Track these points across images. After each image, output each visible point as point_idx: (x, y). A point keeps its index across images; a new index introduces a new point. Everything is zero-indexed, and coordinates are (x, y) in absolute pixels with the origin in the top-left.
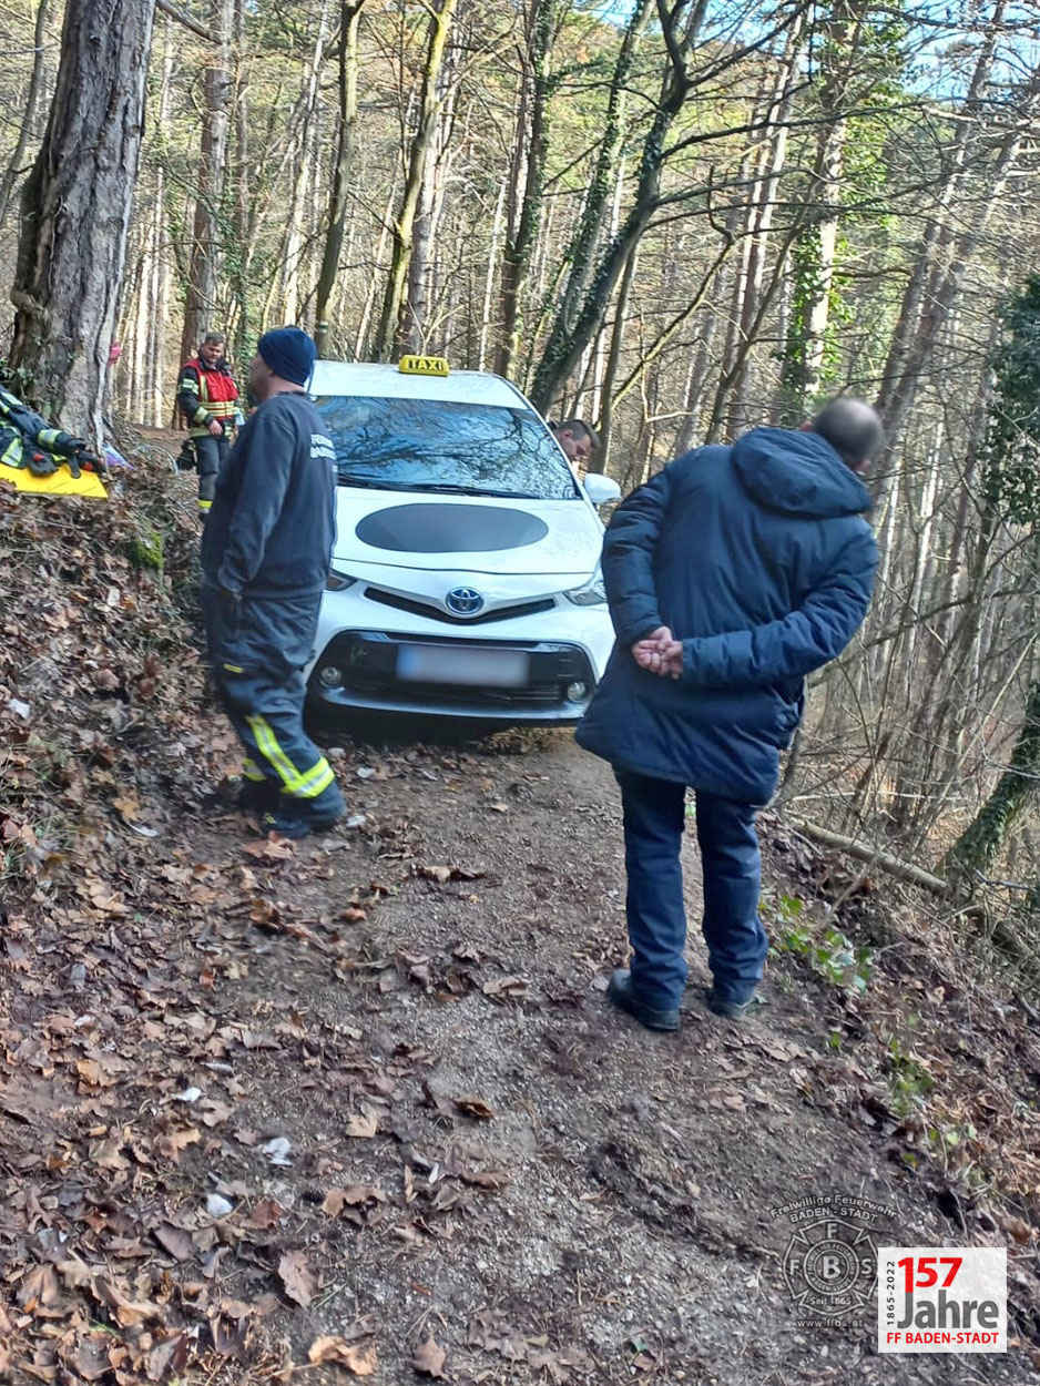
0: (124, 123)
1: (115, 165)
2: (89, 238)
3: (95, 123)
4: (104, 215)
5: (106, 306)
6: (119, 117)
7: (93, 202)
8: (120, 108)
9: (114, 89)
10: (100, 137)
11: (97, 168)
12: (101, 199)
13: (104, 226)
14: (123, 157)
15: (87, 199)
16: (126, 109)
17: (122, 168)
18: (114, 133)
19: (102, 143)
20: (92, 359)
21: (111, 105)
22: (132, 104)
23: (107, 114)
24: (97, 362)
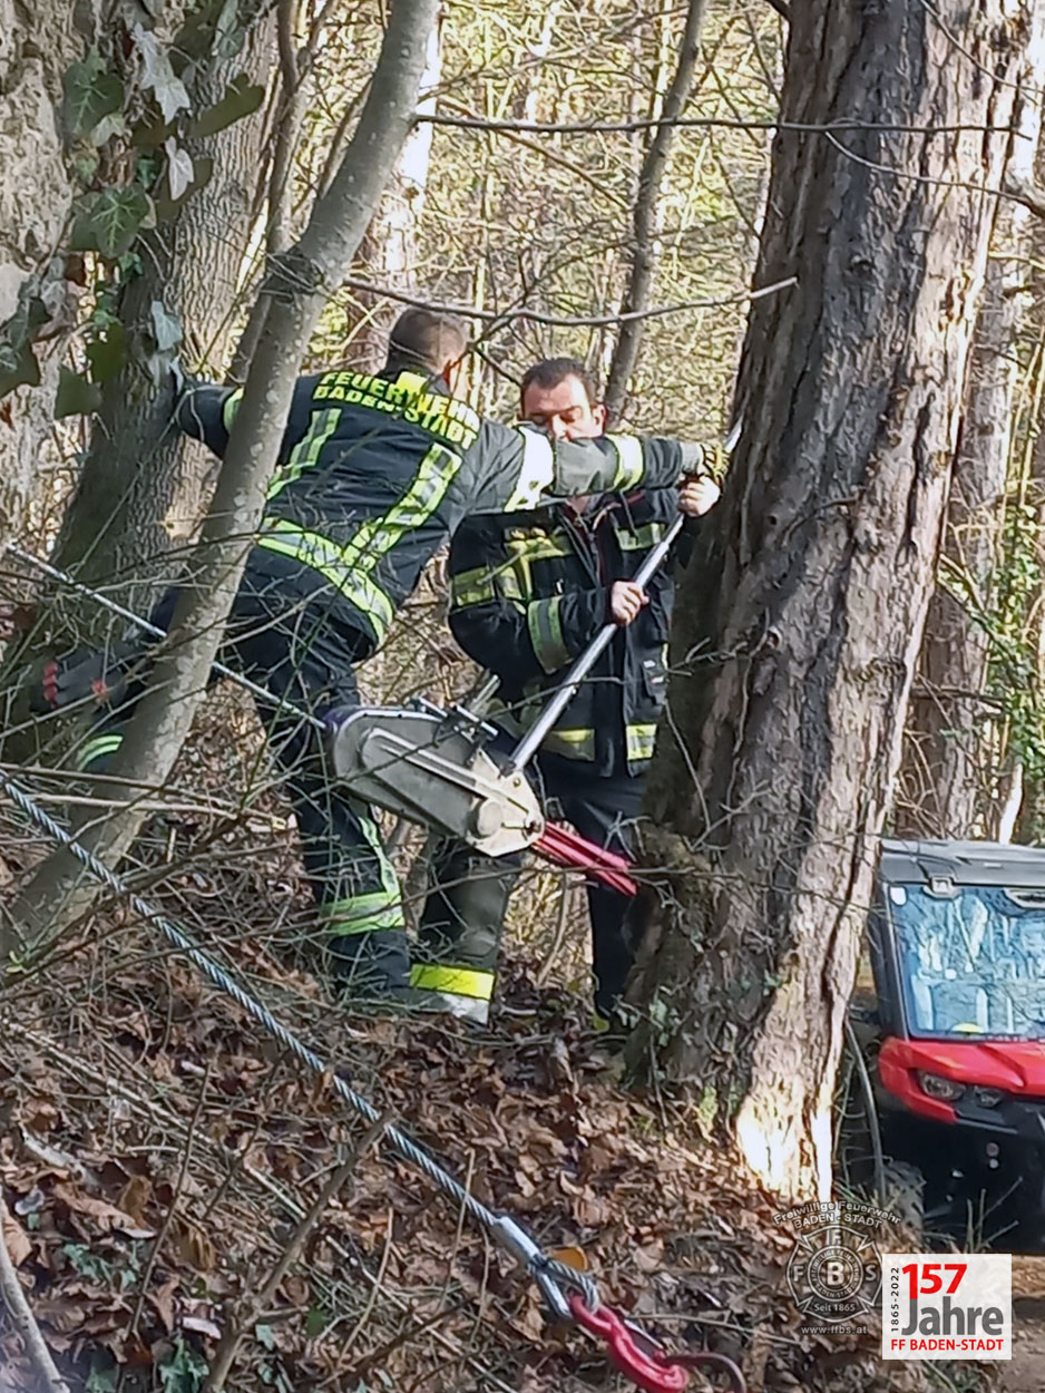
0: (918, 445)
1: (893, 540)
2: (826, 705)
3: (850, 447)
4: (863, 654)
5: (854, 867)
6: (908, 434)
7: (840, 623)
8: (912, 408)
9: (899, 368)
10: (862, 479)
11: (853, 547)
12: (857, 616)
13: (862, 678)
14: (910, 522)
15: (824, 616)
16: (924, 415)
17: (908, 544)
18: (896, 472)
19: (868, 493)
20: (816, 989)
21: (891, 408)
22: (936, 405)
23: (882, 427)
24: (826, 995)
